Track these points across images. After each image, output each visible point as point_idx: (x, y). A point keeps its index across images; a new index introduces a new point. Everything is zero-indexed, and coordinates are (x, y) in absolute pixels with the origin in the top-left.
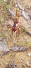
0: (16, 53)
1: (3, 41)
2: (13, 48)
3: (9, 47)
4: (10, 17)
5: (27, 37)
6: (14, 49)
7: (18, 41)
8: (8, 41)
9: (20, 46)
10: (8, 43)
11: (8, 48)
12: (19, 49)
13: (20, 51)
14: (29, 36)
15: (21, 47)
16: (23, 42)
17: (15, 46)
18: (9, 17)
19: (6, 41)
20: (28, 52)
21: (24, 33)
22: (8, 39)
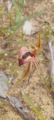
0: (11, 111)
1: (8, 77)
2: (13, 98)
3: (9, 93)
4: (44, 52)
5: (47, 101)
7: (28, 94)
8: (15, 83)
9: (25, 105)
10: (13, 86)
12: (21, 108)
14: (51, 101)
15: (26, 108)
16: (35, 102)
17: (18, 98)
18: (42, 52)
19: (13, 80)
21: (48, 90)
22: (16, 80)
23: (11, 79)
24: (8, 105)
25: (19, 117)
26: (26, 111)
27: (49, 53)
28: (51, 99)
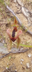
1: (1, 43)
2: (12, 49)
3: (8, 48)
4: (8, 14)
5: (27, 37)
6: (14, 51)
8: (7, 42)
9: (20, 47)
10: (7, 44)
11: (7, 50)
12: (19, 50)
13: (19, 53)
15: (21, 48)
16: (23, 42)
17: (14, 47)
19: (5, 42)
20: (28, 53)
21: (24, 32)
22: (7, 40)
23: (3, 42)
24: (13, 54)
25: (21, 54)
26: (22, 49)
27: (11, 13)
28: (28, 35)
